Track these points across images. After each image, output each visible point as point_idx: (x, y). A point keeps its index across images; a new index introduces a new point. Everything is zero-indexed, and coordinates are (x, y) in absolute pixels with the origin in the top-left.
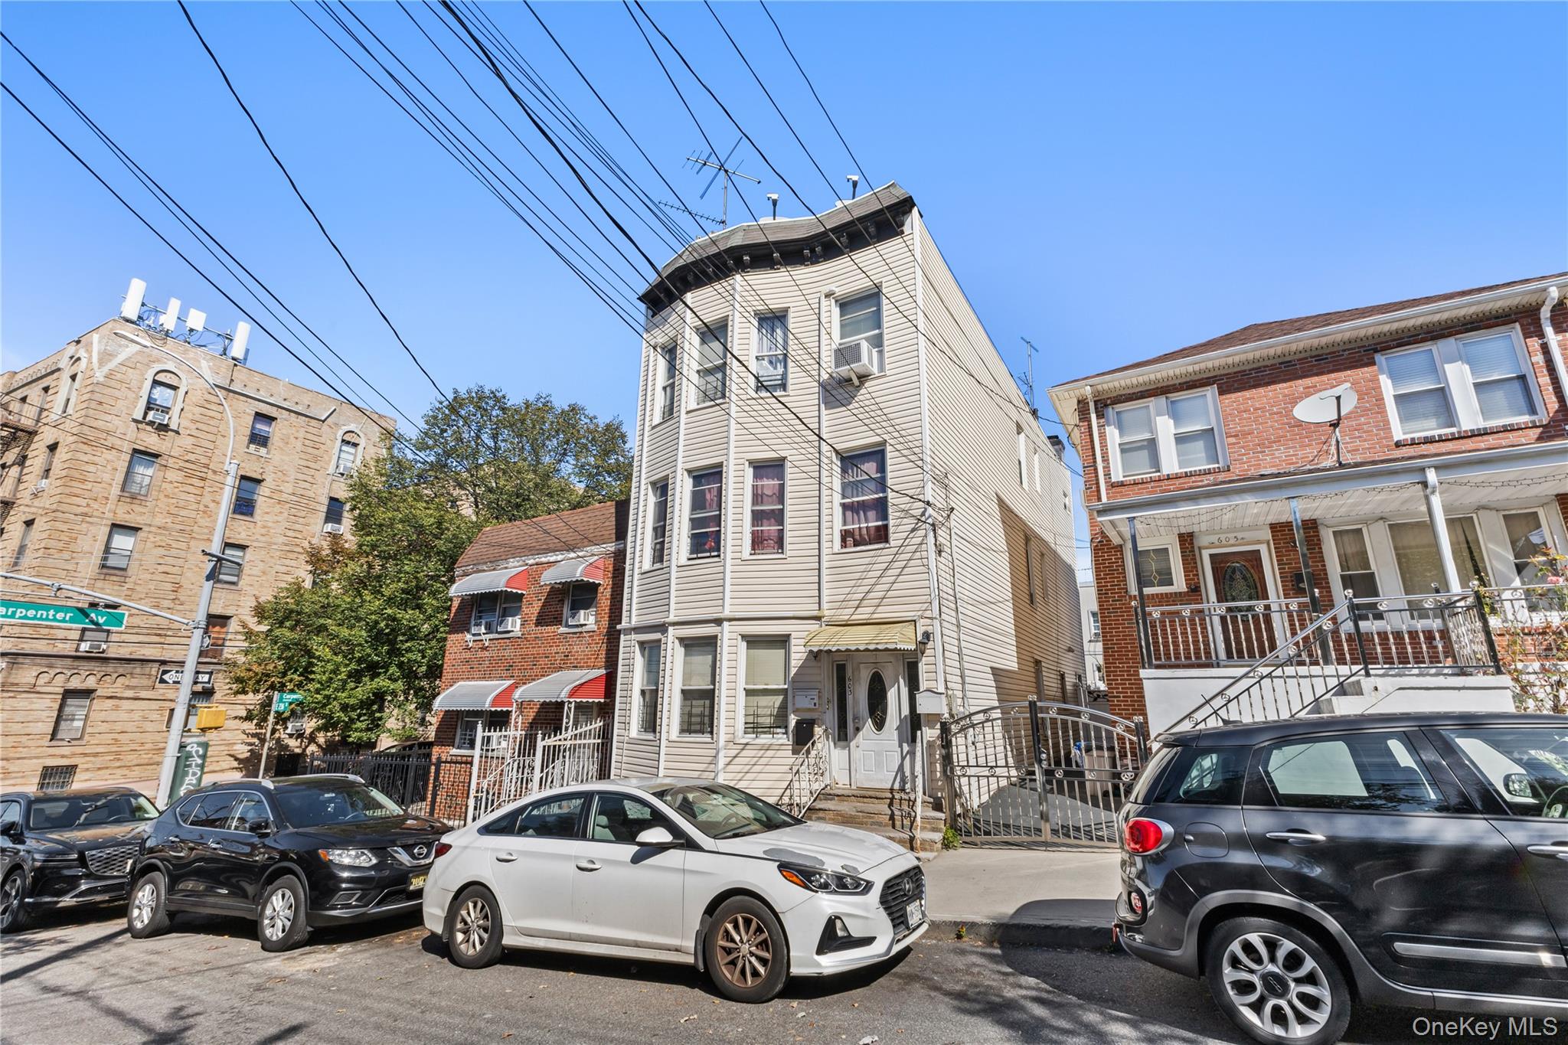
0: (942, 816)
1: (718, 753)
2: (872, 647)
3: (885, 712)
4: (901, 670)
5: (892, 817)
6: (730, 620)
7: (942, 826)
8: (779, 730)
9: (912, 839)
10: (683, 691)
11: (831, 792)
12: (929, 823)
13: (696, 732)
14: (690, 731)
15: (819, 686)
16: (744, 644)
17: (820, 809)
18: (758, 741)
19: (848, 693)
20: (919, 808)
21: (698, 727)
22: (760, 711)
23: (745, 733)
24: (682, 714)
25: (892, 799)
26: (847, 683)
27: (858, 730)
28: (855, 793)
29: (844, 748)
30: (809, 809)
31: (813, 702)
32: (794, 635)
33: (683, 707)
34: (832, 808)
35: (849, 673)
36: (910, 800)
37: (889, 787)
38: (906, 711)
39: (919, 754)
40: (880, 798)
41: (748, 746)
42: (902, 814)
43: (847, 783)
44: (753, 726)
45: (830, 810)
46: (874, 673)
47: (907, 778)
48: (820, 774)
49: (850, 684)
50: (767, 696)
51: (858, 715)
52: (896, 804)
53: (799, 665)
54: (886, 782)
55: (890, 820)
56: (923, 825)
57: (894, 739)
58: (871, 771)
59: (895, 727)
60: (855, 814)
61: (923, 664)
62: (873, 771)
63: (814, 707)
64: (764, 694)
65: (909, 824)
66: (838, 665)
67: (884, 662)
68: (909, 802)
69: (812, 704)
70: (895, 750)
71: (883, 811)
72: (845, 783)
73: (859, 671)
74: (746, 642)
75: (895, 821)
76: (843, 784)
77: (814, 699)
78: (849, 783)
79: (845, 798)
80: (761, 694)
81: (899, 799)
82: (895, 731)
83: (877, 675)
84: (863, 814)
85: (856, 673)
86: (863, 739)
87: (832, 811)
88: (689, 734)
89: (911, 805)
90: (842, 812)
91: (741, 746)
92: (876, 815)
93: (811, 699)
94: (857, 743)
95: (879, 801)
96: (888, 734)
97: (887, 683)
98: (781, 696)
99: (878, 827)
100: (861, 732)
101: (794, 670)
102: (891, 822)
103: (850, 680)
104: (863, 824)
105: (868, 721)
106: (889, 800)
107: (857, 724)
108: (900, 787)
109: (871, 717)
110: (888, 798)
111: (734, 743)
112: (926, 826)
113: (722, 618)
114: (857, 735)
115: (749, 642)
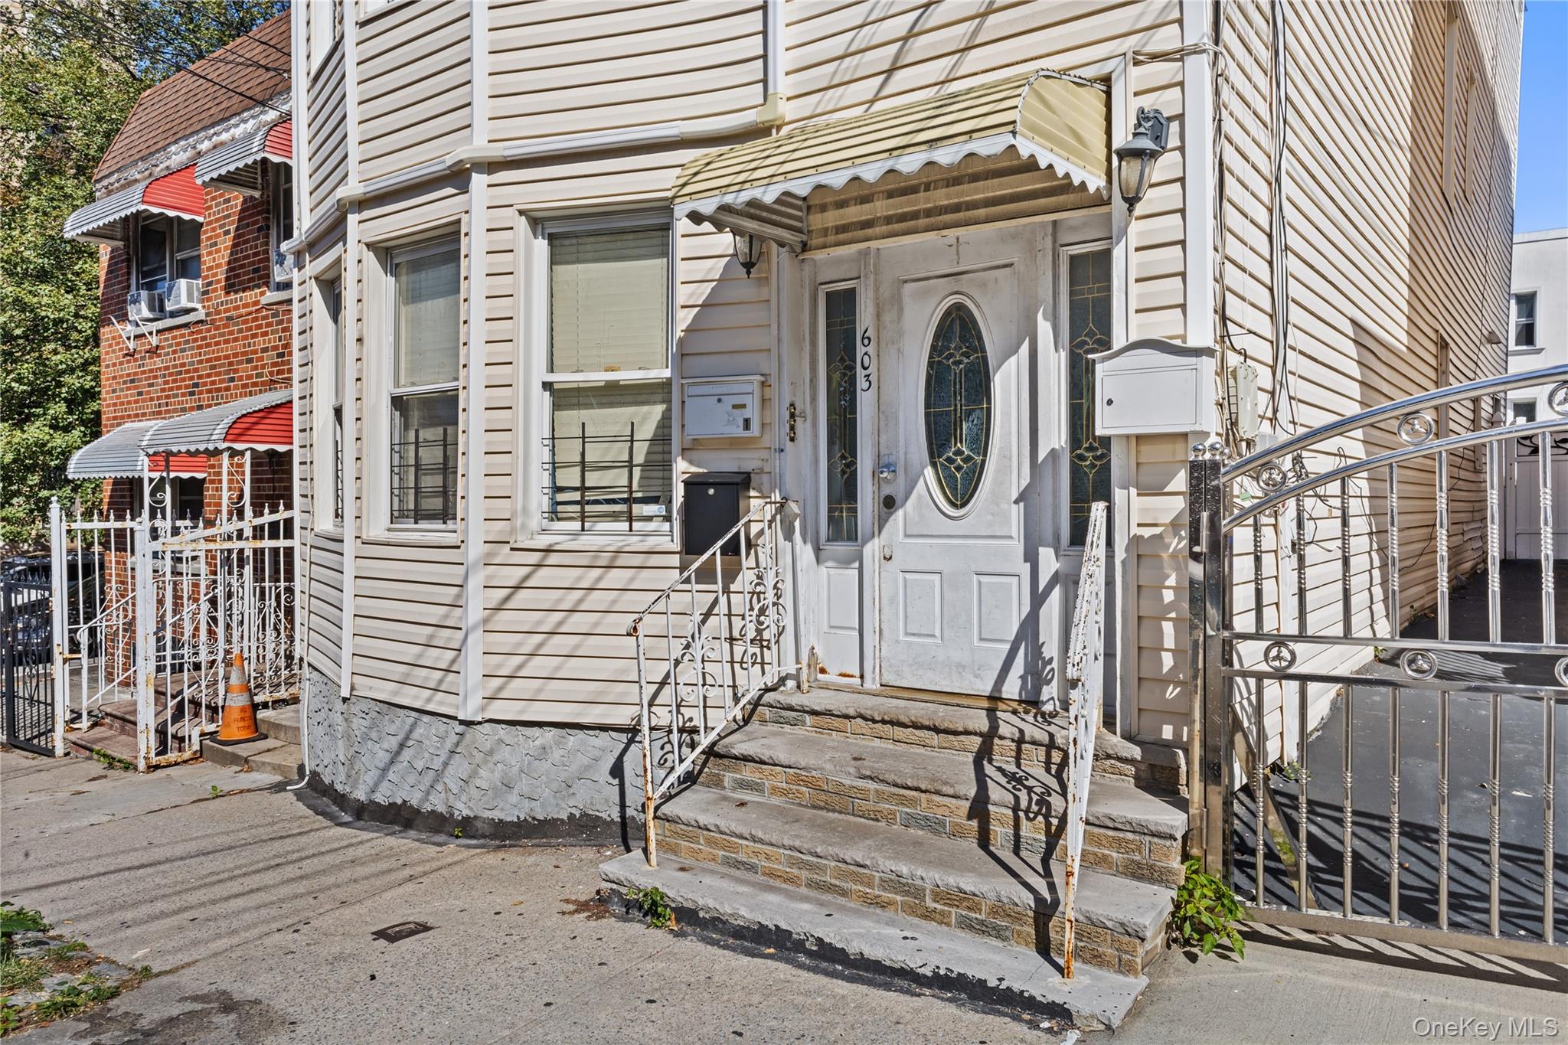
0: (1175, 820)
1: (467, 577)
3: (981, 441)
4: (1045, 291)
5: (979, 808)
6: (492, 166)
7: (1175, 863)
8: (646, 508)
9: (1045, 911)
10: (398, 403)
11: (796, 700)
12: (1119, 844)
13: (431, 516)
14: (419, 515)
15: (768, 365)
16: (541, 246)
17: (746, 759)
18: (586, 542)
19: (861, 383)
20: (1081, 776)
22: (593, 453)
23: (550, 518)
24: (398, 469)
25: (989, 737)
26: (860, 350)
27: (890, 503)
28: (868, 704)
29: (845, 562)
30: (711, 752)
31: (740, 416)
33: (397, 448)
34: (782, 756)
35: (865, 318)
36: (1051, 745)
37: (986, 688)
38: (1055, 435)
39: (1091, 589)
40: (946, 732)
41: (554, 558)
42: (1017, 798)
43: (852, 676)
44: (578, 498)
45: (775, 765)
46: (948, 313)
47: (1048, 668)
48: (765, 643)
49: (866, 354)
50: (611, 405)
51: (892, 459)
52: (1001, 761)
53: (700, 302)
54: (976, 676)
55: (970, 817)
56: (1096, 850)
57: (1011, 537)
58: (928, 635)
59: (1015, 496)
60: (854, 784)
61: (1131, 249)
62: (933, 636)
63: (747, 434)
64: (604, 400)
65: (1040, 841)
66: (829, 295)
67: (985, 270)
68: (1048, 756)
69: (741, 423)
70: (1012, 571)
71: (945, 783)
72: (849, 676)
73: (901, 309)
74: (544, 238)
75: (988, 822)
76: (841, 675)
77: (744, 406)
78: (862, 677)
79: (837, 723)
80: (593, 400)
81: (1013, 740)
82: (1015, 507)
83: (961, 318)
84: (881, 787)
85: (887, 318)
86: (906, 536)
87: (782, 766)
88: (416, 523)
89: (1054, 768)
90: (814, 773)
91: (534, 558)
92: (923, 795)
93: (735, 407)
94: (886, 549)
95: (945, 745)
96: (990, 517)
97: (992, 341)
98: (655, 403)
99: (930, 835)
100: (900, 513)
101: (685, 319)
102: (975, 823)
103: (866, 342)
104: (877, 820)
105: (922, 479)
106: (978, 740)
107: (887, 490)
108: (1020, 694)
109: (934, 465)
110: (975, 734)
111: (512, 549)
112: (1106, 852)
113: (468, 166)
114: (886, 521)
115: (552, 238)
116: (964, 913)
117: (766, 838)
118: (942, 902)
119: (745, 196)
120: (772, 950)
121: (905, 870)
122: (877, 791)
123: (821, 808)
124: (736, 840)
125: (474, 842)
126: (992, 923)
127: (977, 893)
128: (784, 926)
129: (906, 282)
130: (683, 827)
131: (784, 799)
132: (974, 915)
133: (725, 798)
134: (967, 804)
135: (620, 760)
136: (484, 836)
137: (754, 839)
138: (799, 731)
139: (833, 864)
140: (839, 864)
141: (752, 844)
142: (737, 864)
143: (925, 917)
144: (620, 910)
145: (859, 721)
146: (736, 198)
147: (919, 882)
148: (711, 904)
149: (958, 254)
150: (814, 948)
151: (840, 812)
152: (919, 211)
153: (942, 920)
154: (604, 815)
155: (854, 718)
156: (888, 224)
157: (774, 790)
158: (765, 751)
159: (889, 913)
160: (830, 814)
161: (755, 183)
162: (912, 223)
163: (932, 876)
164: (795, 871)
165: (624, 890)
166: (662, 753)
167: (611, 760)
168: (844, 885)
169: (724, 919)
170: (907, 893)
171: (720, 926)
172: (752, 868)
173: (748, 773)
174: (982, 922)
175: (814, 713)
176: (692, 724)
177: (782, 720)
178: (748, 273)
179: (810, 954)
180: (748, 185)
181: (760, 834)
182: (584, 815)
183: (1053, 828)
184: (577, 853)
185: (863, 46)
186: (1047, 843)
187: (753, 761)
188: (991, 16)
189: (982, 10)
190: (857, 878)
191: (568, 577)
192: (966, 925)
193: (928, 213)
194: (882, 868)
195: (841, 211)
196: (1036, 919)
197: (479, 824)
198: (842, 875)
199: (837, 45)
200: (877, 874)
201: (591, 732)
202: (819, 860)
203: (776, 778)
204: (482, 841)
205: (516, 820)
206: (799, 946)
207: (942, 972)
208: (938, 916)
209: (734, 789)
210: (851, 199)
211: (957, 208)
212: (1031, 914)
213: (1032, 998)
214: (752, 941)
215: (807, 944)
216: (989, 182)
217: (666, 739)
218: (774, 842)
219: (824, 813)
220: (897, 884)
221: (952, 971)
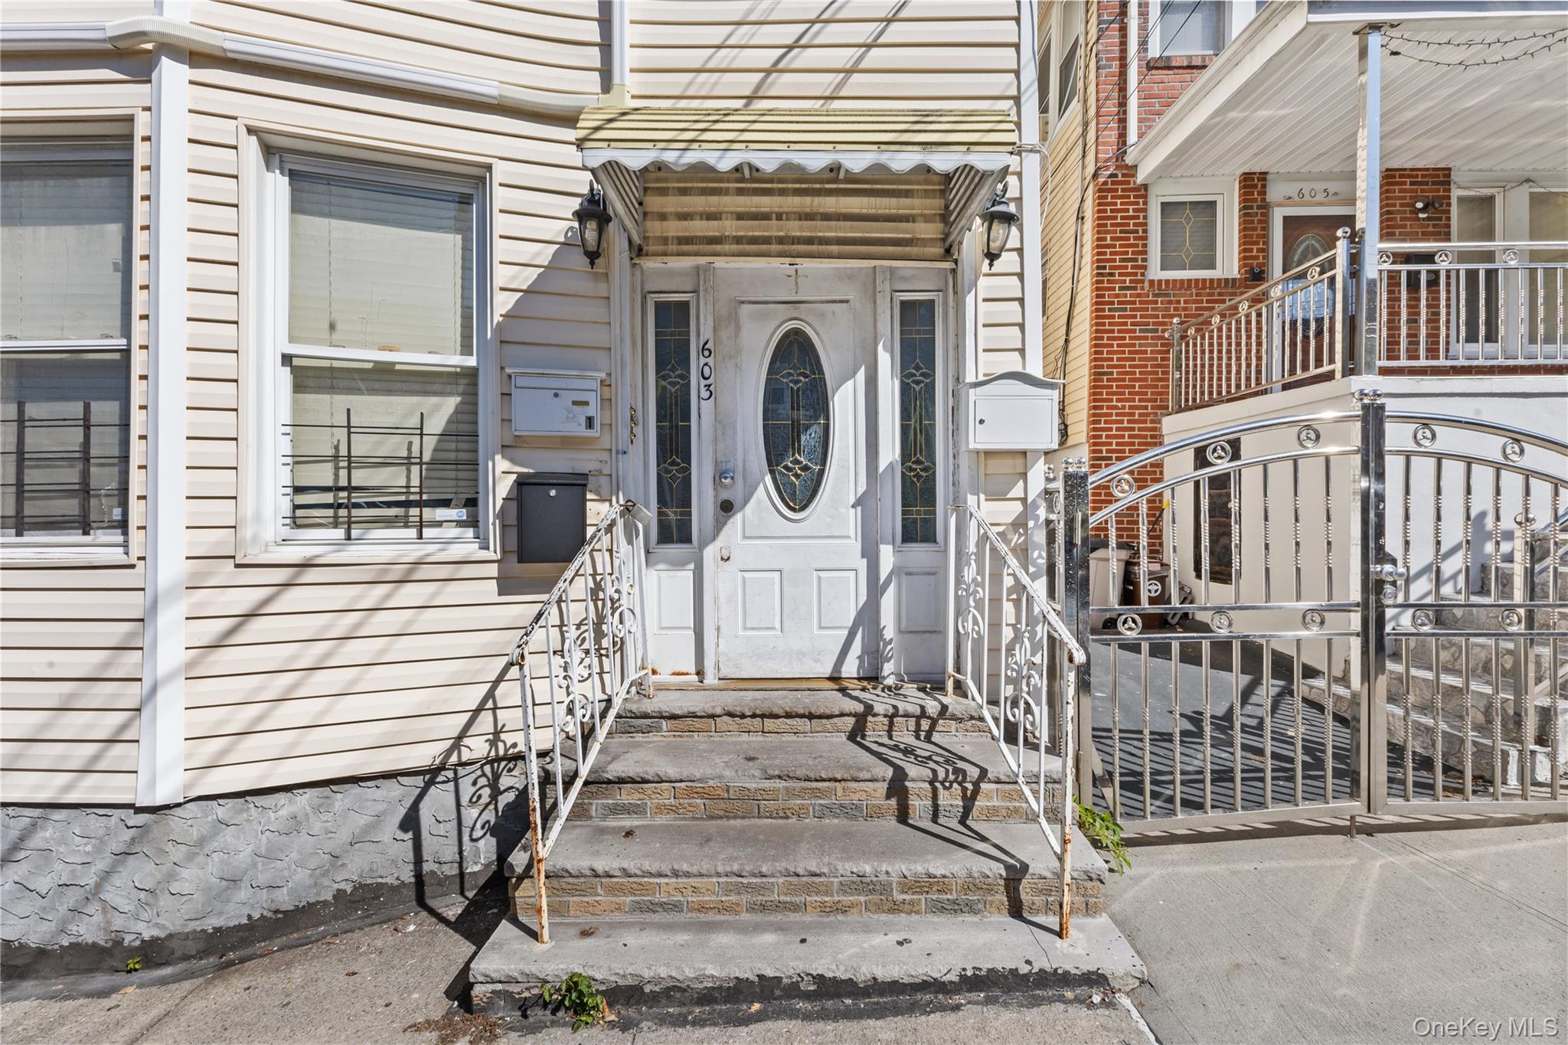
1: (153, 607)
2: (903, 161)
3: (820, 453)
4: (885, 327)
5: (898, 788)
8: (441, 513)
9: (1015, 877)
16: (278, 185)
17: (621, 781)
18: (354, 553)
19: (700, 392)
21: (70, 507)
22: (362, 446)
23: (296, 523)
25: (863, 716)
27: (727, 507)
29: (678, 564)
31: (581, 413)
32: (501, 172)
34: (671, 771)
35: (705, 330)
36: (922, 715)
37: (827, 670)
38: (891, 450)
40: (820, 717)
41: (311, 575)
42: (934, 771)
43: (687, 674)
44: (331, 501)
45: (662, 781)
46: (786, 335)
47: (889, 647)
48: (603, 652)
49: (706, 364)
50: (389, 392)
51: (730, 466)
52: (873, 736)
53: (525, 287)
54: (816, 661)
55: (888, 797)
56: (1008, 804)
57: (849, 537)
58: (768, 628)
59: (852, 500)
60: (761, 786)
61: (980, 300)
62: (773, 628)
63: (590, 433)
64: (377, 385)
65: (957, 806)
66: (659, 306)
67: (822, 302)
68: (918, 725)
69: (583, 421)
70: (850, 567)
71: (861, 769)
72: (683, 674)
73: (738, 328)
74: (282, 173)
75: (906, 798)
76: (674, 674)
77: (586, 403)
78: (700, 673)
79: (698, 724)
80: (361, 385)
81: (885, 716)
82: (852, 511)
83: (800, 345)
84: (791, 784)
85: (724, 334)
86: (745, 537)
87: (671, 782)
88: (19, 534)
89: (923, 734)
90: (711, 783)
91: (280, 576)
92: (837, 784)
93: (575, 403)
94: (723, 550)
95: (818, 729)
96: (829, 520)
97: (830, 363)
98: (450, 394)
99: (845, 821)
100: (739, 517)
101: (504, 303)
102: (893, 802)
103: (706, 353)
104: (787, 817)
105: (761, 485)
106: (851, 720)
107: (725, 495)
108: (858, 672)
109: (772, 472)
110: (849, 715)
111: (237, 566)
112: (1017, 804)
113: (149, 46)
114: (725, 524)
115: (293, 175)
116: (934, 897)
117: (694, 870)
118: (910, 892)
119: (692, 157)
120: (756, 1007)
121: (868, 869)
122: (787, 789)
123: (721, 818)
124: (651, 880)
125: (167, 971)
126: (963, 900)
127: (948, 874)
128: (770, 972)
129: (743, 302)
130: (571, 880)
131: (672, 815)
132: (945, 897)
133: (603, 831)
134: (885, 785)
135: (415, 808)
136: (186, 958)
137: (676, 874)
138: (653, 737)
139: (781, 880)
140: (789, 879)
141: (674, 880)
142: (652, 908)
143: (891, 911)
144: (512, 1016)
145: (726, 718)
146: (680, 157)
147: (883, 877)
148: (663, 972)
149: (797, 284)
150: (812, 988)
151: (744, 818)
152: (771, 237)
153: (911, 908)
154: (389, 880)
155: (719, 716)
156: (738, 244)
157: (660, 809)
158: (648, 769)
159: (853, 917)
160: (732, 822)
161: (705, 146)
162: (764, 247)
163: (896, 868)
164: (733, 898)
165: (514, 988)
166: (474, 789)
167: (402, 812)
168: (797, 899)
169: (683, 986)
170: (872, 891)
171: (678, 995)
172: (676, 907)
173: (626, 796)
174: (954, 902)
175: (674, 717)
176: (516, 750)
177: (633, 729)
178: (592, 264)
179: (808, 996)
180: (695, 146)
181: (685, 867)
182: (362, 886)
183: (969, 793)
184: (366, 939)
185: (723, 66)
186: (964, 807)
187: (633, 781)
188: (855, 75)
189: (848, 66)
190: (809, 889)
191: (341, 596)
192: (940, 908)
193: (781, 241)
194: (841, 872)
195: (685, 223)
196: (1007, 887)
197: (175, 944)
198: (791, 889)
199: (695, 58)
200: (836, 880)
201: (369, 784)
202: (764, 880)
203: (665, 795)
204: (181, 967)
205: (245, 921)
206: (793, 990)
207: (969, 973)
208: (906, 906)
209: (604, 817)
210: (696, 213)
211: (809, 241)
212: (1002, 882)
213: (1066, 973)
214: (725, 1002)
215: (802, 986)
216: (842, 223)
217: (479, 773)
218: (704, 871)
219: (724, 822)
220: (861, 884)
221: (980, 969)
